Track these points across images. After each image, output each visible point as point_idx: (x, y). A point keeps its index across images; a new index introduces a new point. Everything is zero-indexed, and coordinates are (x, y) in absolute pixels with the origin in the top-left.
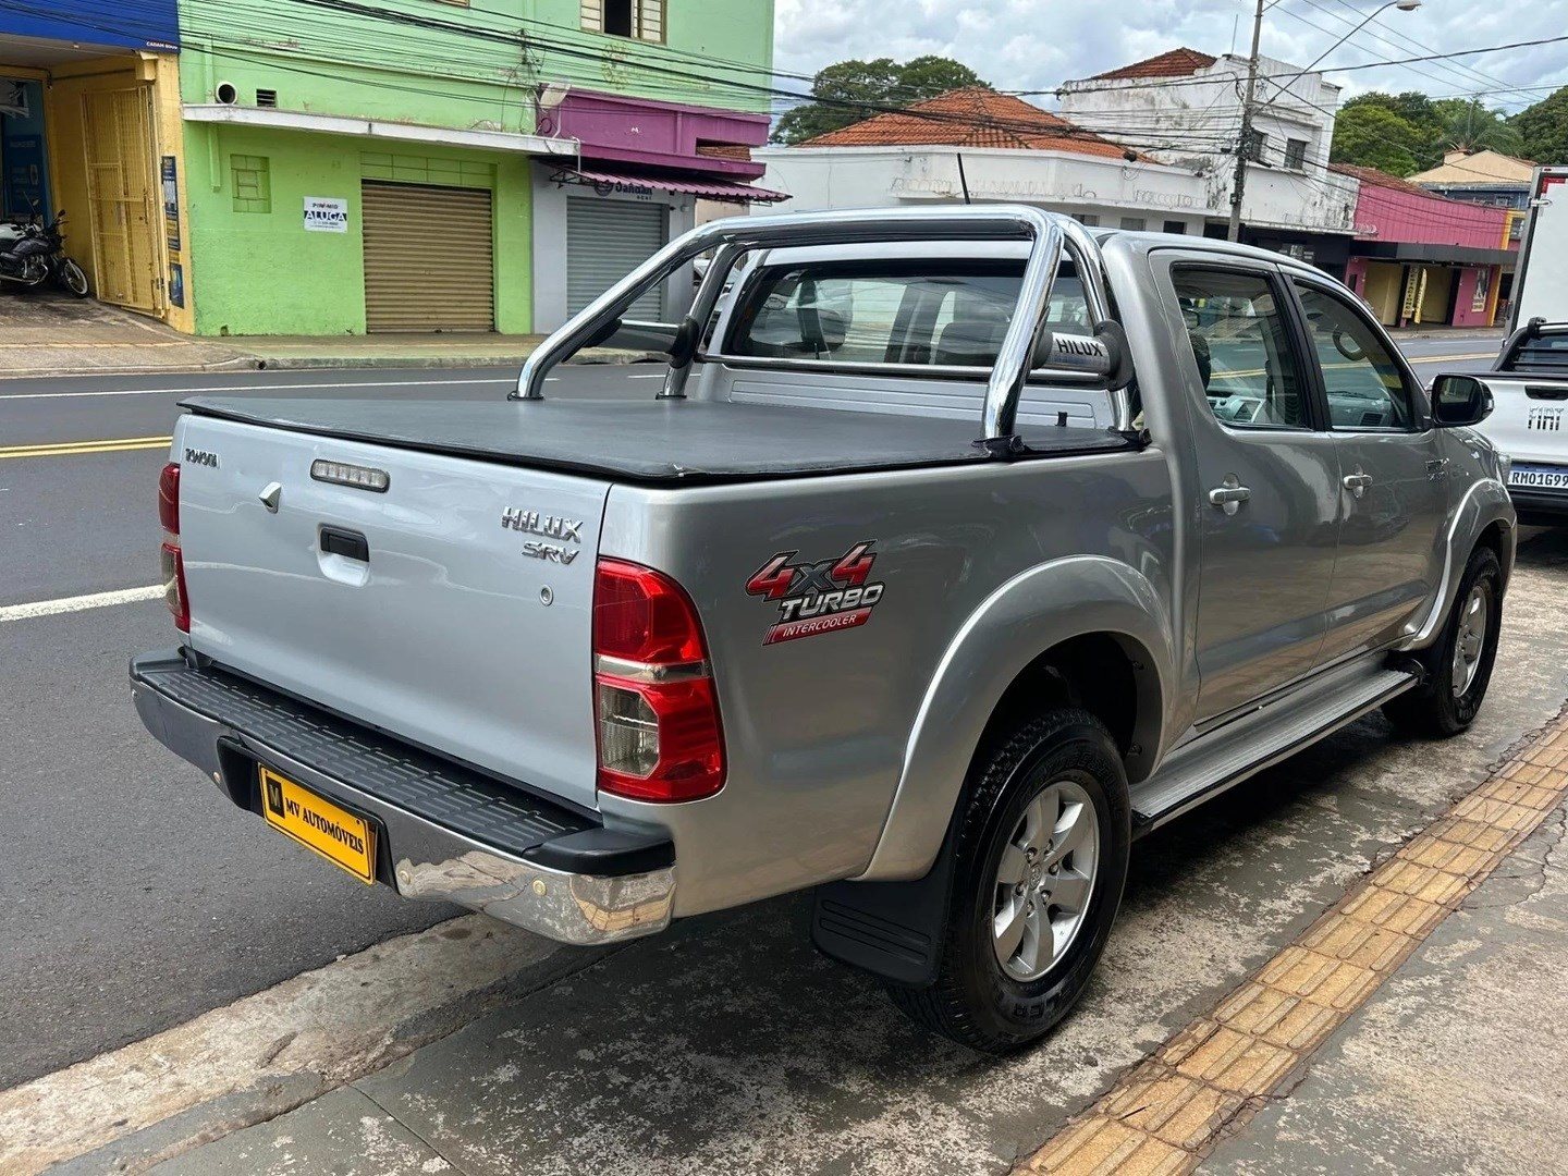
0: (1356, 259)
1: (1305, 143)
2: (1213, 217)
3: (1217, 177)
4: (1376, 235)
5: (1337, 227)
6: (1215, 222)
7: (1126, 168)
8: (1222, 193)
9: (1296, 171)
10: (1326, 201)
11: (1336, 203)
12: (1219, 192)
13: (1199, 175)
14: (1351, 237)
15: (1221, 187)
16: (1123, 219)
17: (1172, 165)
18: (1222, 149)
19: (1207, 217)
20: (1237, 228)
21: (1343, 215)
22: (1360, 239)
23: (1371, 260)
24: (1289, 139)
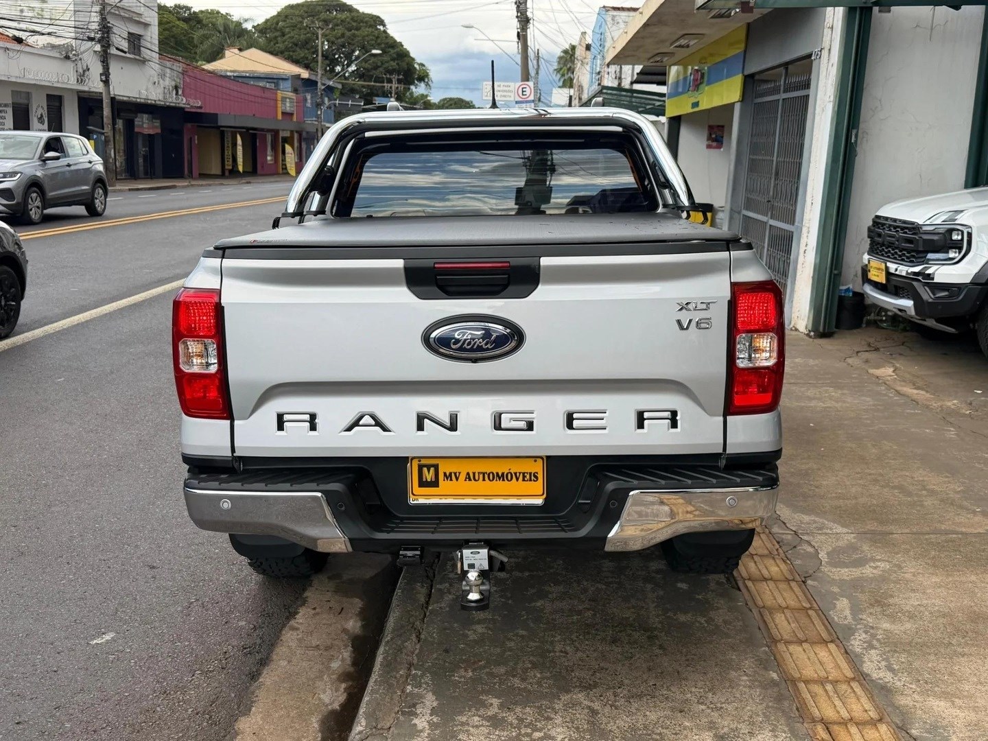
0: (189, 125)
1: (140, 36)
2: (84, 92)
3: (81, 59)
4: (201, 107)
5: (172, 100)
6: (85, 95)
7: (8, 49)
8: (87, 73)
9: (137, 57)
10: (161, 81)
11: (168, 82)
12: (84, 71)
13: (67, 58)
14: (183, 109)
15: (85, 68)
16: (12, 91)
17: (41, 48)
18: (88, 37)
19: (79, 92)
20: (109, 101)
21: (174, 92)
22: (189, 110)
23: (198, 126)
24: (129, 33)
